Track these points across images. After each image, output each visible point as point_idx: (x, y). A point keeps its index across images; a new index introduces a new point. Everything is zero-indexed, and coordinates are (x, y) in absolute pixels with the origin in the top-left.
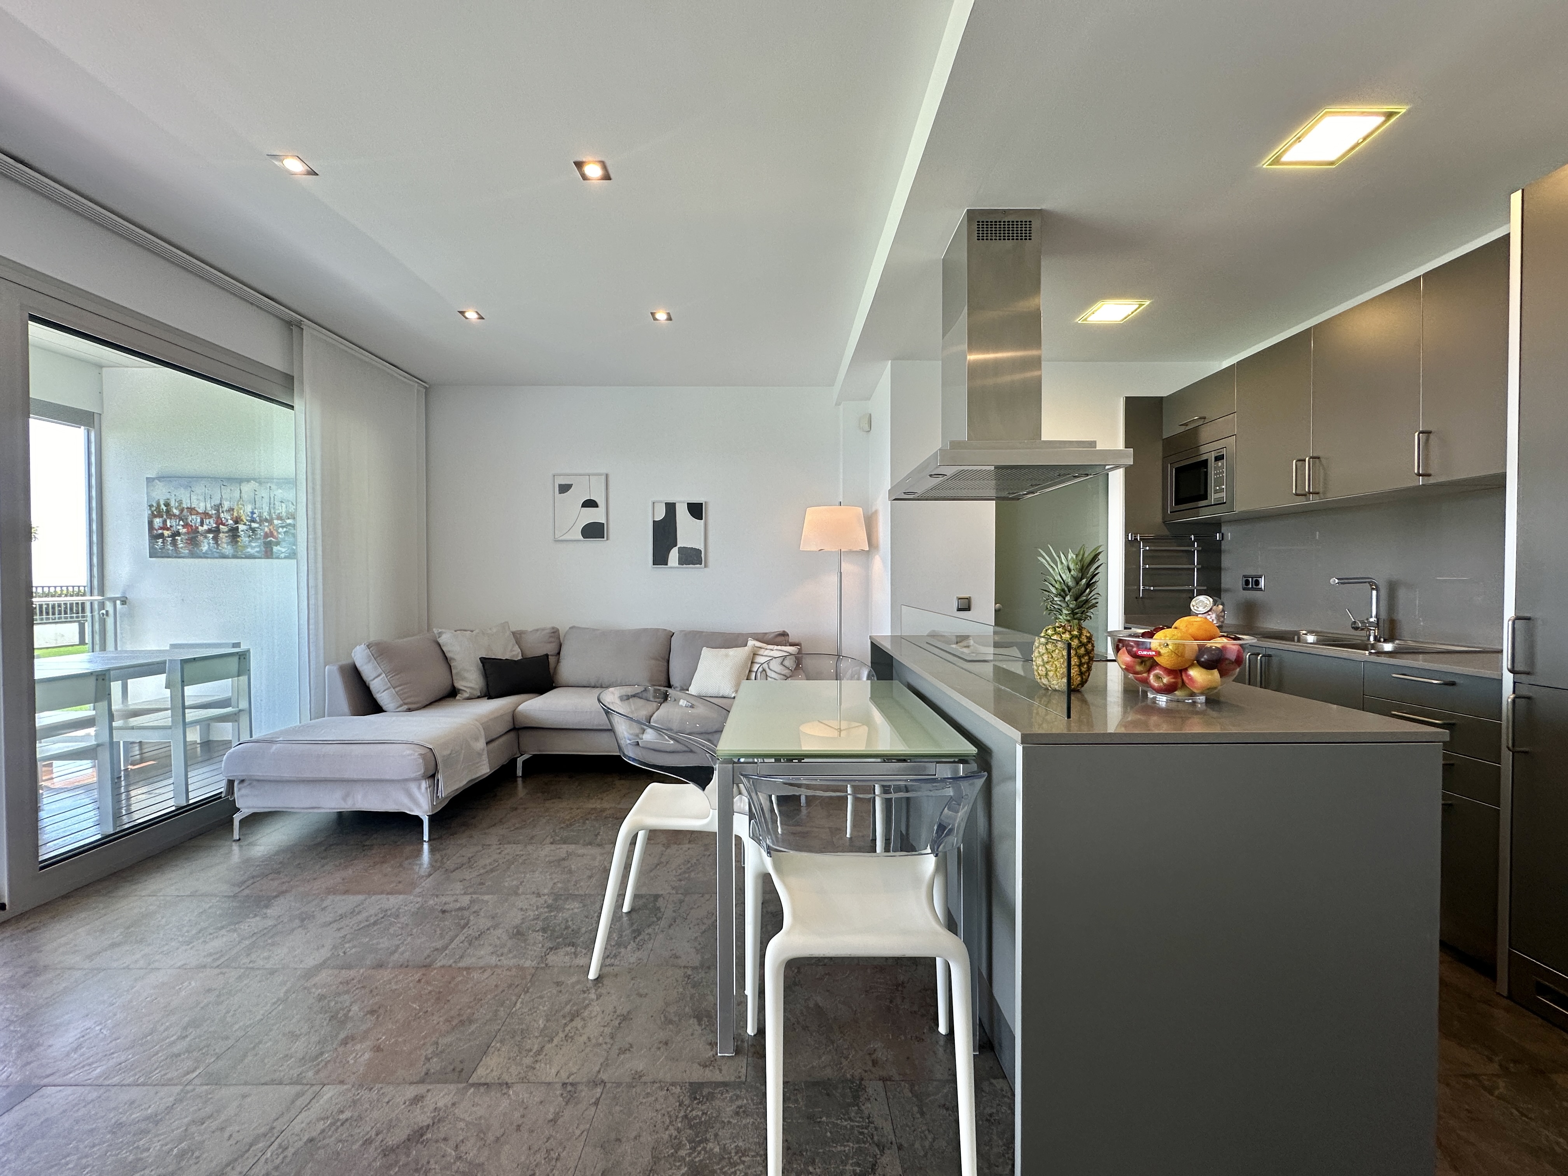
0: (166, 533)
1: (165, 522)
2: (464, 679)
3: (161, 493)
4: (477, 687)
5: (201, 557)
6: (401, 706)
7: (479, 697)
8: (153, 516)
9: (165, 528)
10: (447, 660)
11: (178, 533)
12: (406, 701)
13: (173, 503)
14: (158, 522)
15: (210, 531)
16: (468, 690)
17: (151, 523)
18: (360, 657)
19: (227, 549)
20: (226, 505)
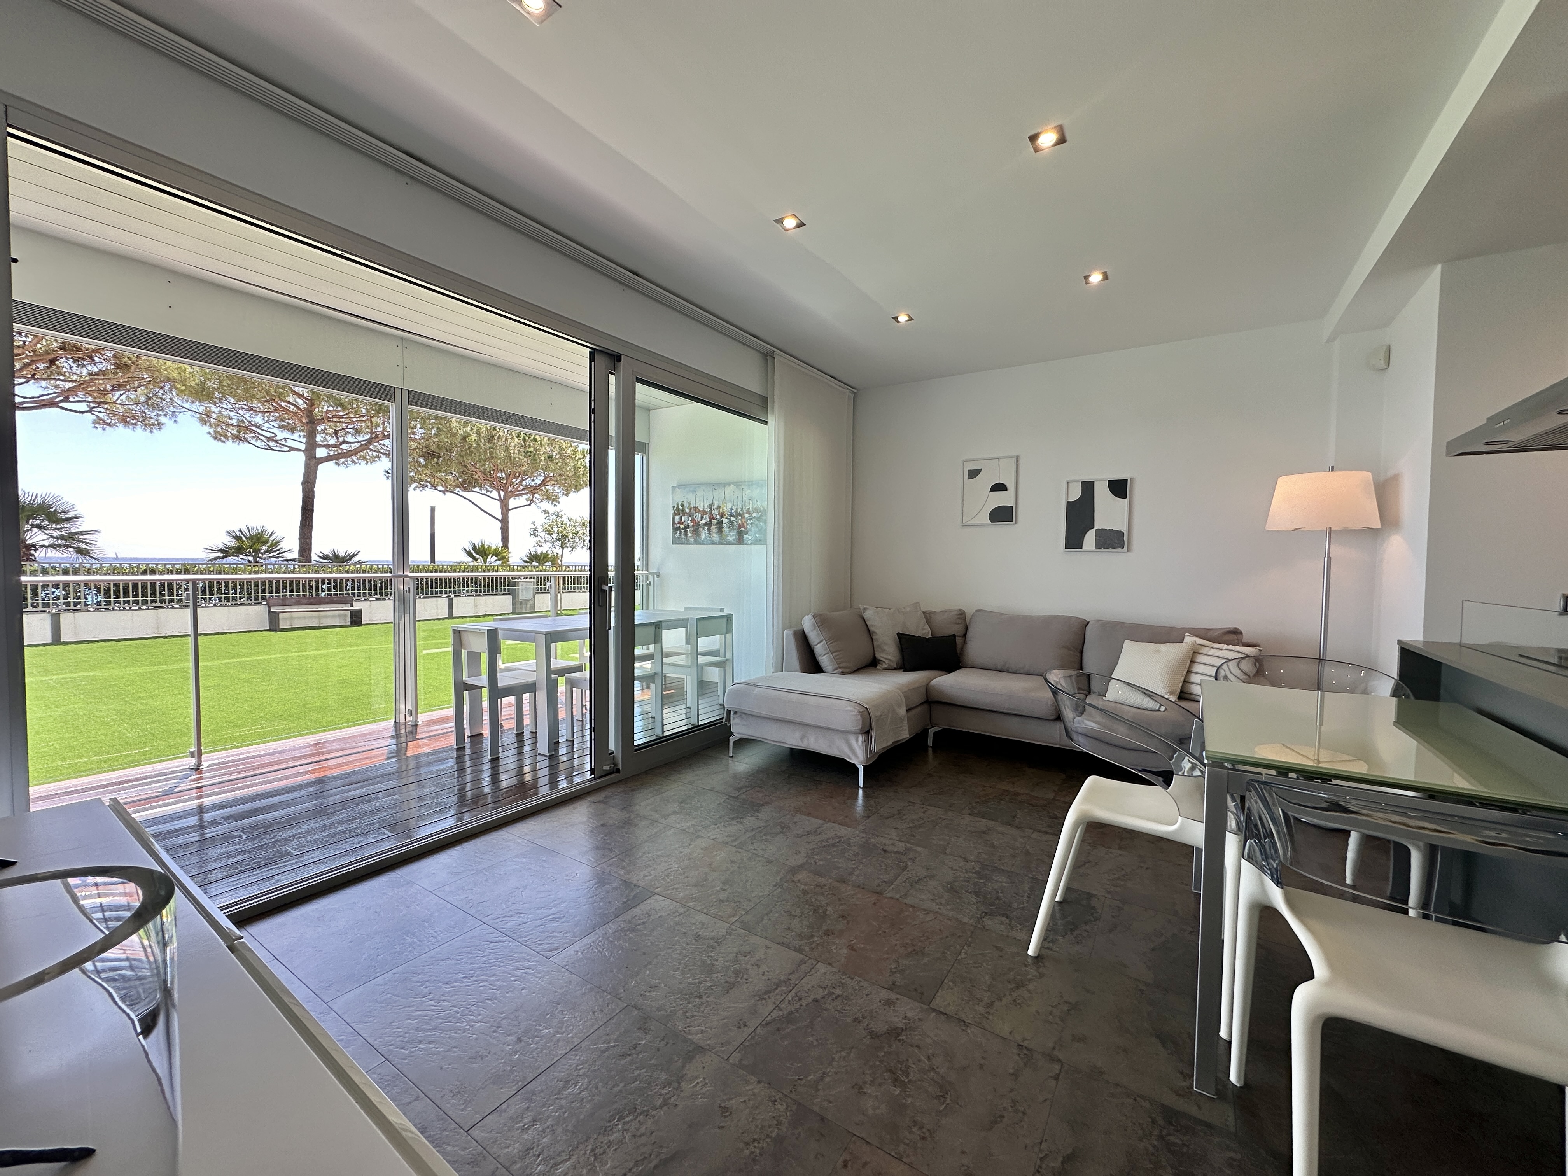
0: (682, 526)
1: (681, 518)
2: (883, 651)
3: (680, 497)
4: (894, 659)
5: (700, 544)
6: (837, 669)
7: (895, 669)
8: (675, 514)
9: (681, 523)
10: (870, 633)
11: (687, 527)
12: (841, 665)
13: (686, 505)
14: (677, 518)
15: (706, 524)
16: (887, 662)
17: (673, 519)
18: (808, 624)
19: (716, 537)
20: (716, 504)
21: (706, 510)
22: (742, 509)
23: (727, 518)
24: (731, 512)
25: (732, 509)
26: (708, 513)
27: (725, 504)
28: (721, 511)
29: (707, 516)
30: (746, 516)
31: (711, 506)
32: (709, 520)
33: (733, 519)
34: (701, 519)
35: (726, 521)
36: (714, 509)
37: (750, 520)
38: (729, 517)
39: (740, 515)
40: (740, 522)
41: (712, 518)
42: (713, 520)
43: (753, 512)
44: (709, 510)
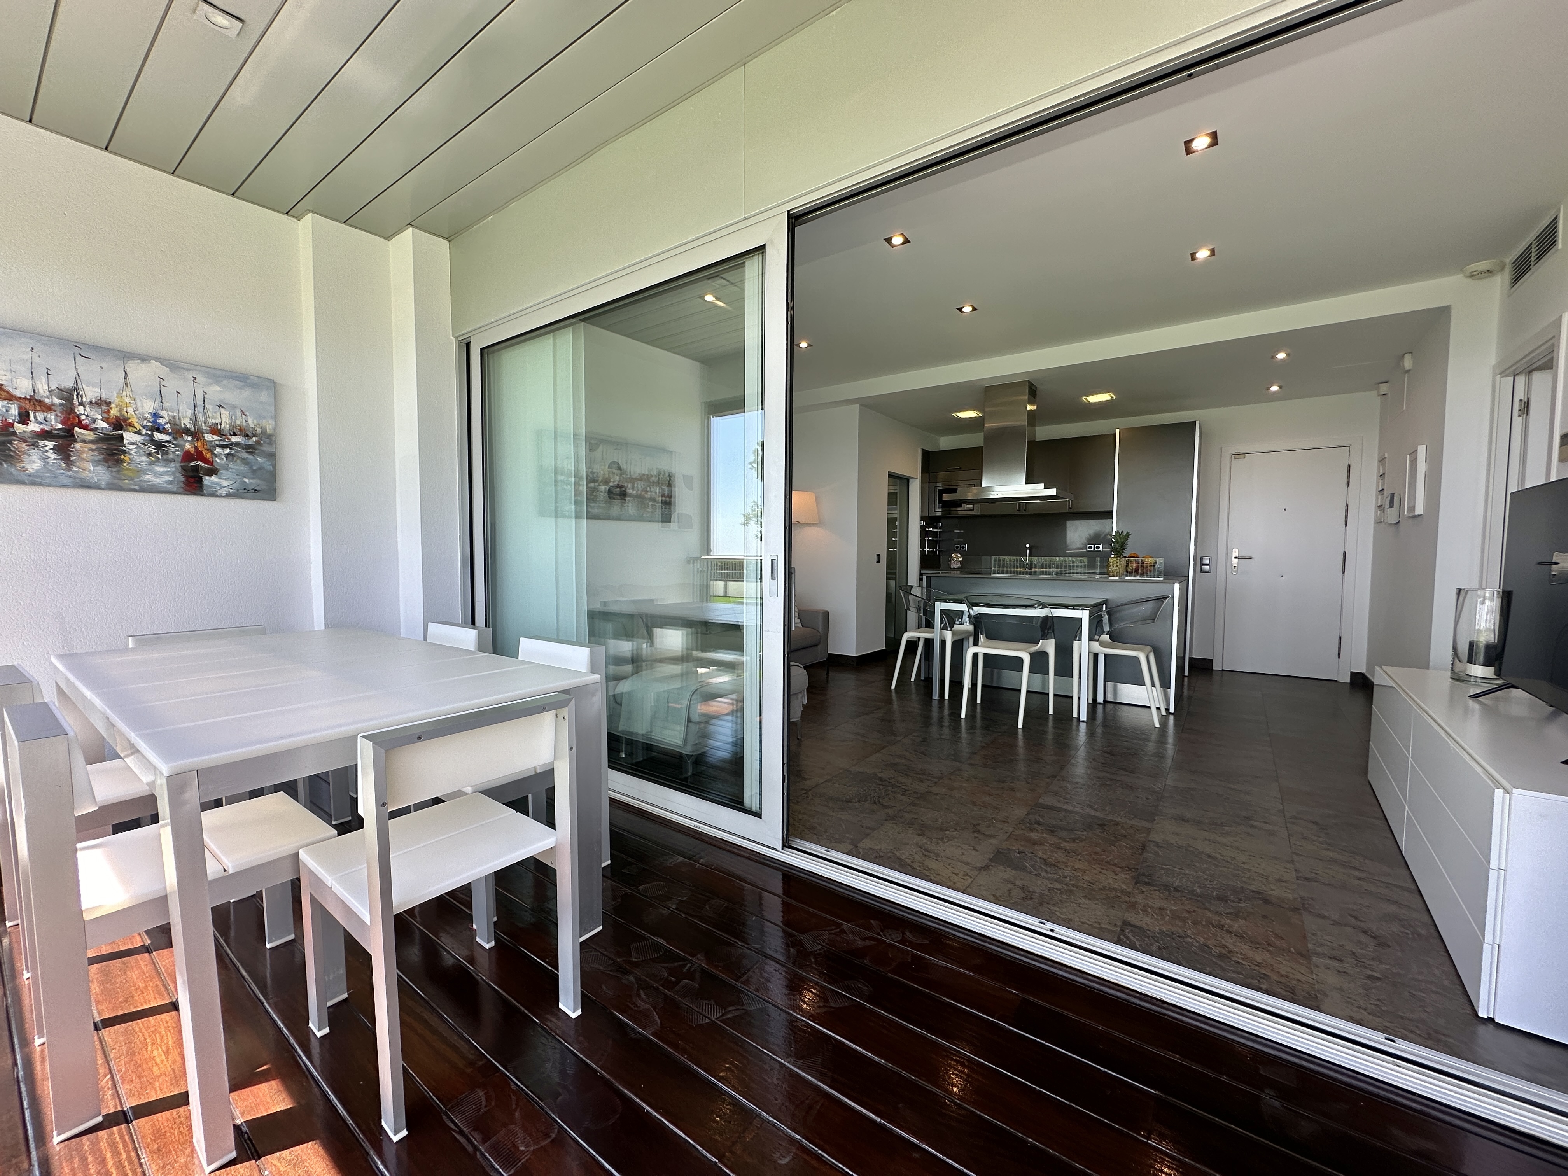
15: (46, 435)
21: (47, 401)
22: (195, 421)
23: (138, 433)
24: (155, 422)
25: (156, 416)
26: (59, 409)
27: (127, 400)
28: (114, 412)
29: (52, 417)
30: (209, 437)
31: (69, 395)
32: (60, 426)
33: (159, 436)
34: (24, 418)
35: (137, 438)
36: (81, 404)
37: (224, 447)
38: (144, 432)
39: (187, 431)
40: (188, 446)
41: (72, 421)
42: (76, 429)
43: (235, 434)
44: (57, 401)
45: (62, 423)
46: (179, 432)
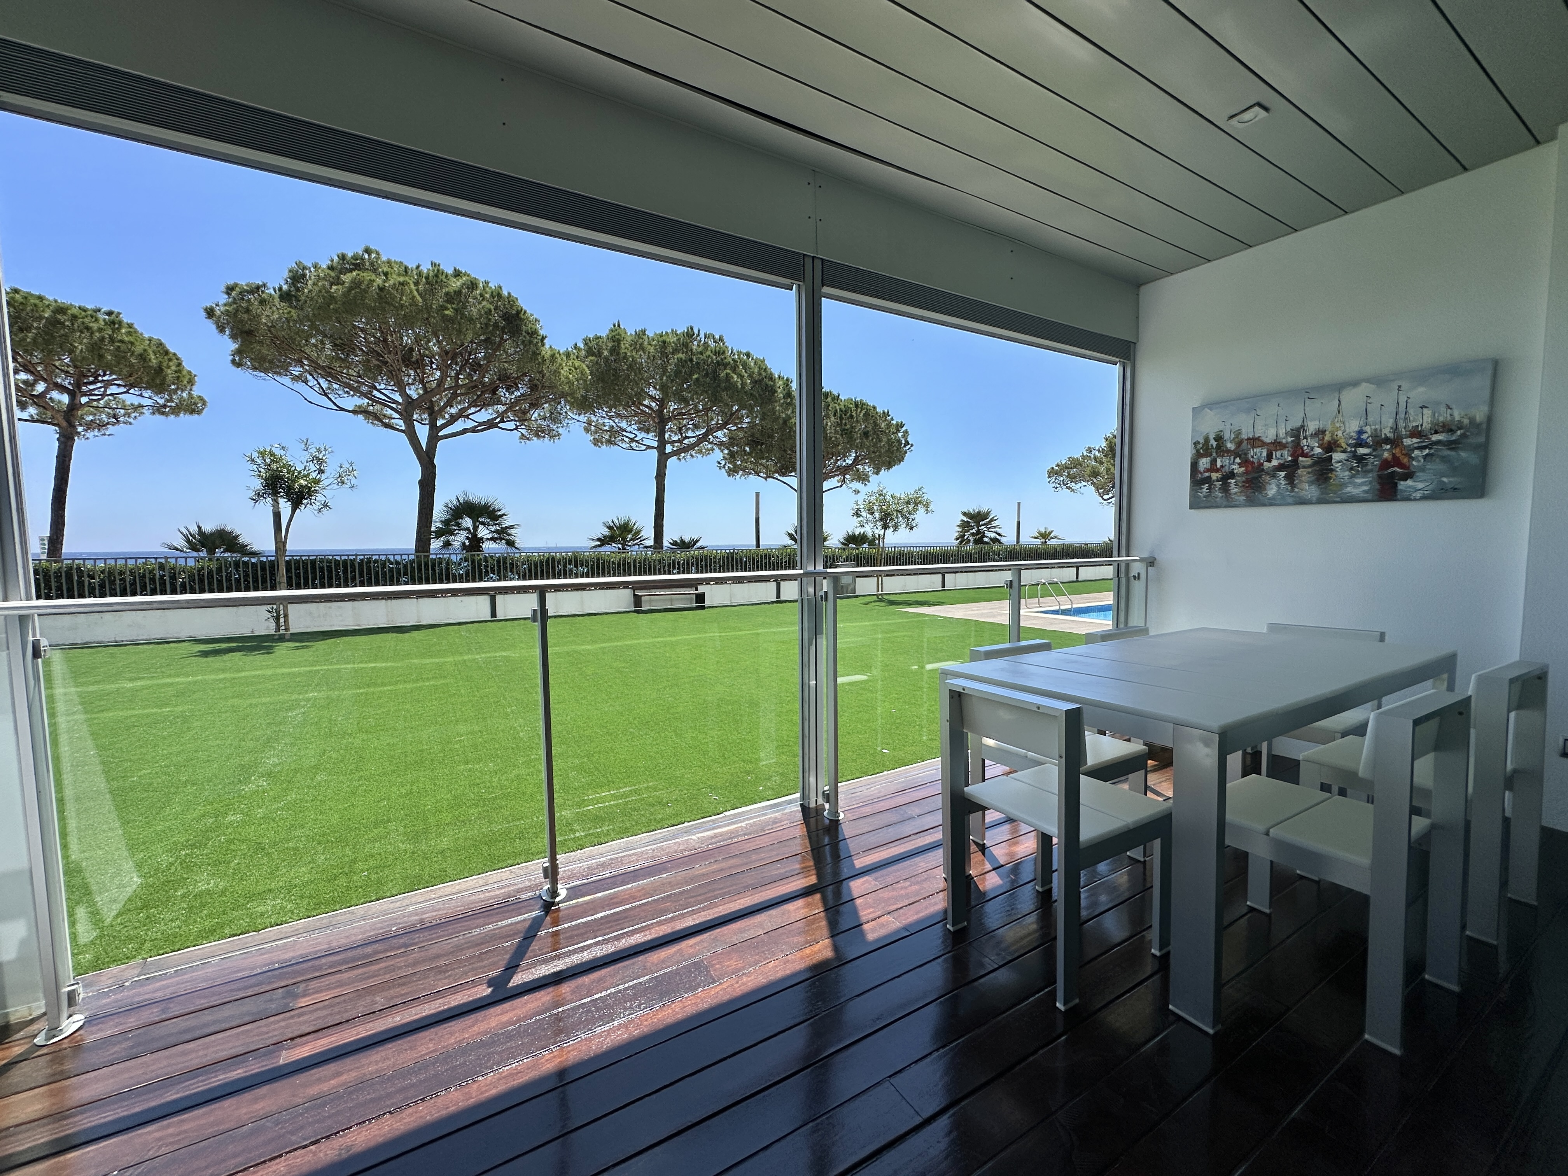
0: (1215, 476)
1: (1214, 462)
3: (1211, 425)
8: (1198, 455)
9: (1213, 468)
11: (1232, 475)
13: (1227, 436)
14: (1204, 463)
15: (1281, 467)
17: (1194, 466)
20: (1312, 427)
21: (1284, 441)
23: (1344, 451)
24: (1359, 438)
25: (1361, 432)
26: (1290, 445)
27: (1338, 425)
28: (1327, 438)
29: (1285, 452)
31: (1297, 433)
32: (1290, 458)
33: (1362, 451)
34: (1269, 459)
35: (1343, 456)
36: (1305, 438)
37: (1421, 448)
38: (1349, 449)
41: (1298, 453)
42: (1300, 458)
43: (1436, 432)
44: (1290, 439)
45: (1291, 456)
46: (1379, 442)
